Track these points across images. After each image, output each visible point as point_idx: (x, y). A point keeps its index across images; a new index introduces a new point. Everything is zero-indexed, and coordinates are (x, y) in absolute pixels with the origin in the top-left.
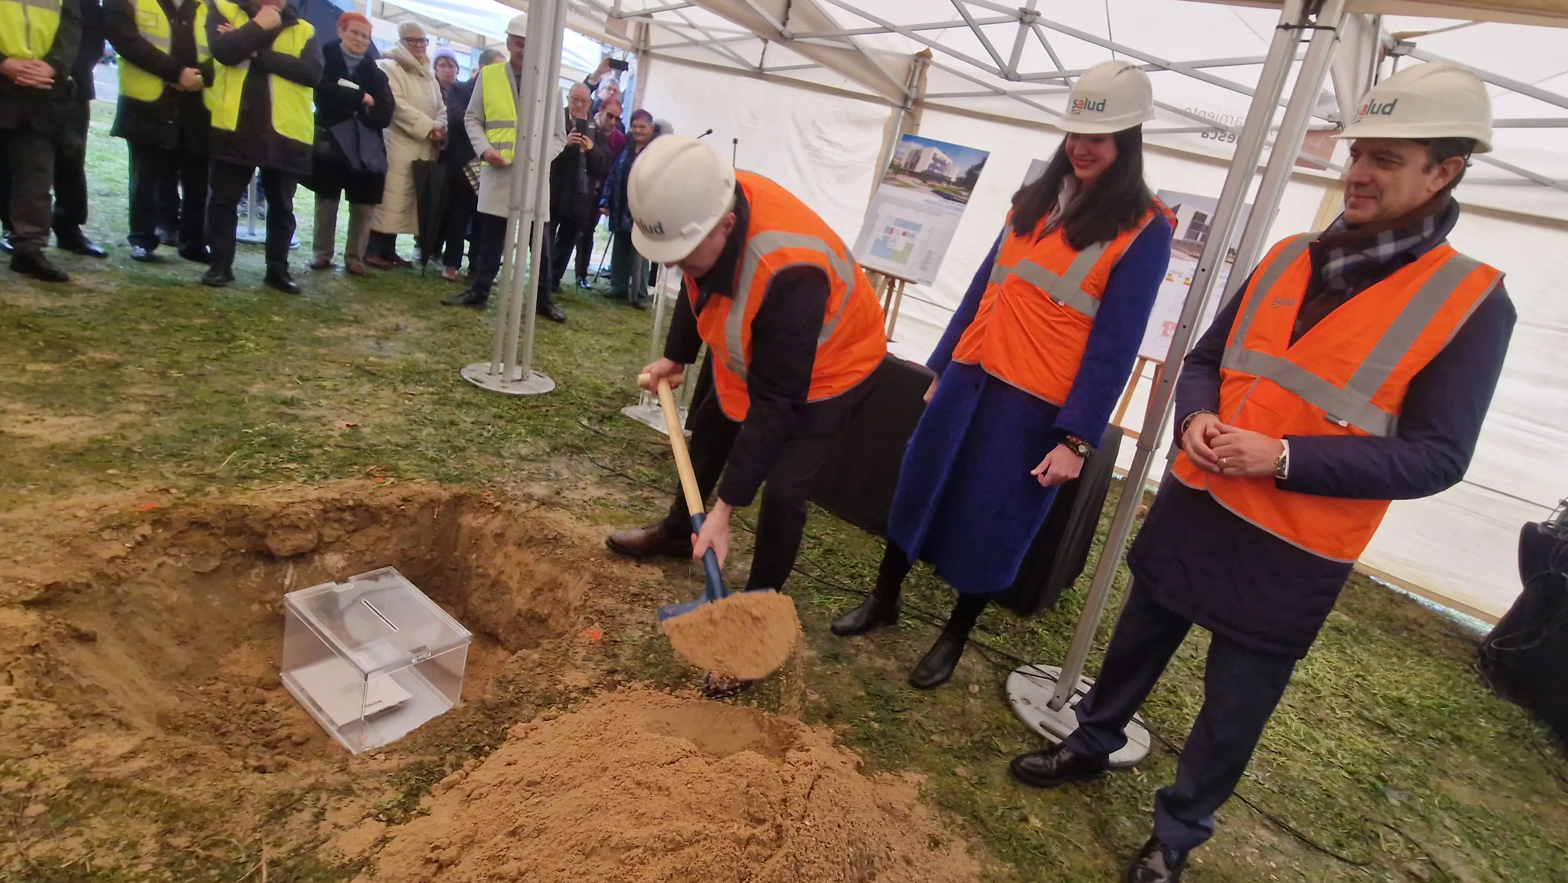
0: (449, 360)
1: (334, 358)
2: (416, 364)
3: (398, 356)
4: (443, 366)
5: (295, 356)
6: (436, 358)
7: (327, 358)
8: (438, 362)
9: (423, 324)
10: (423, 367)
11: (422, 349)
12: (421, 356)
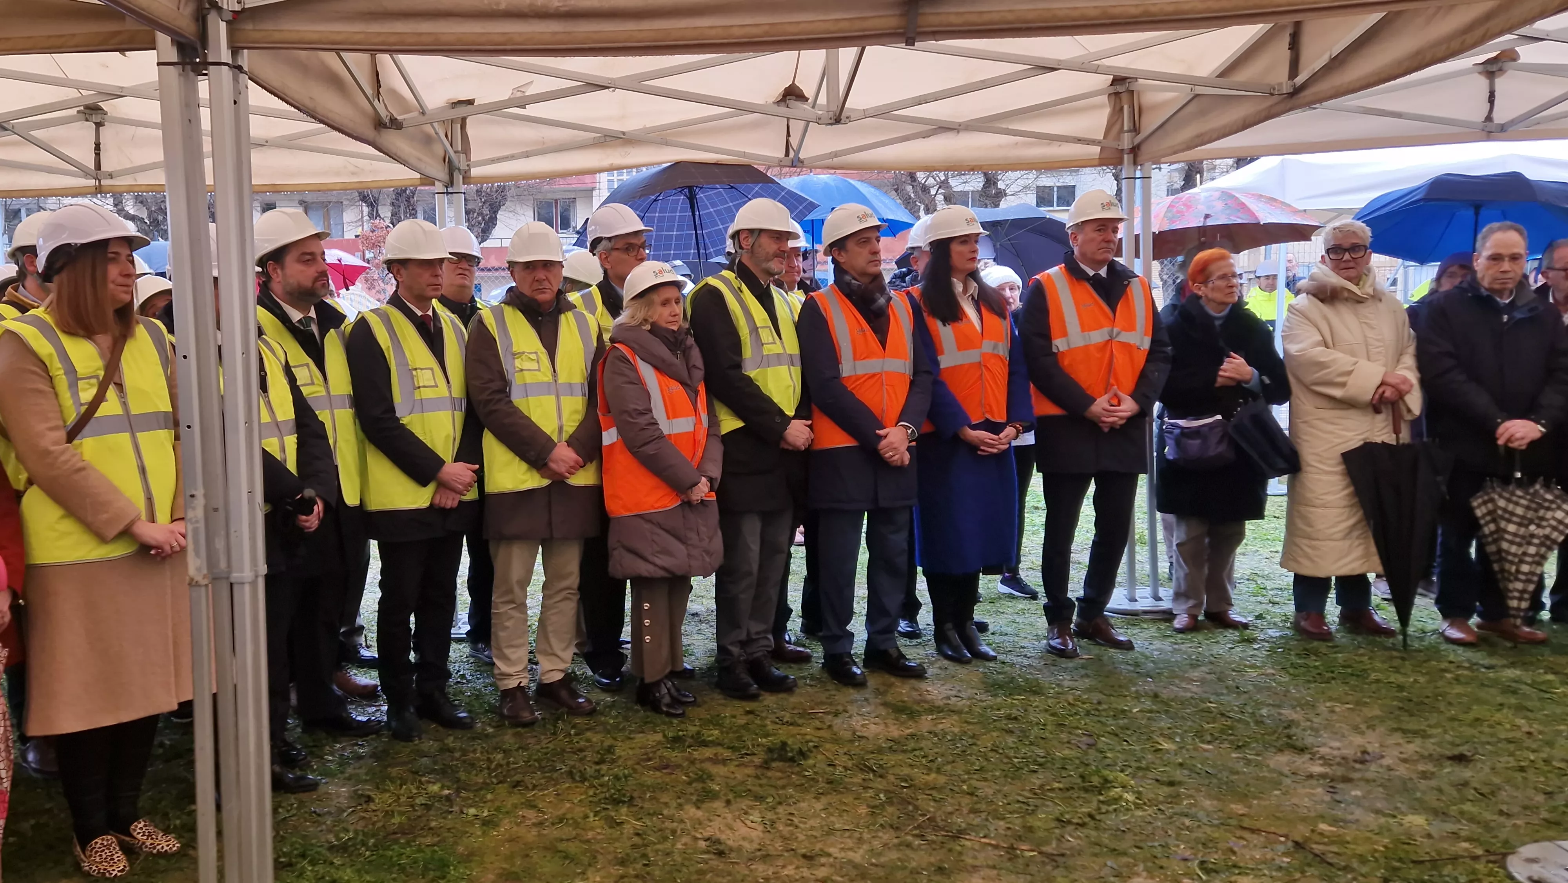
0: (1478, 830)
1: (1258, 825)
2: (1407, 840)
3: (1370, 819)
4: (1465, 845)
5: (1193, 817)
6: (1450, 827)
7: (1246, 823)
8: (1455, 836)
9: (1412, 748)
10: (1425, 849)
11: (1419, 807)
12: (1417, 821)
